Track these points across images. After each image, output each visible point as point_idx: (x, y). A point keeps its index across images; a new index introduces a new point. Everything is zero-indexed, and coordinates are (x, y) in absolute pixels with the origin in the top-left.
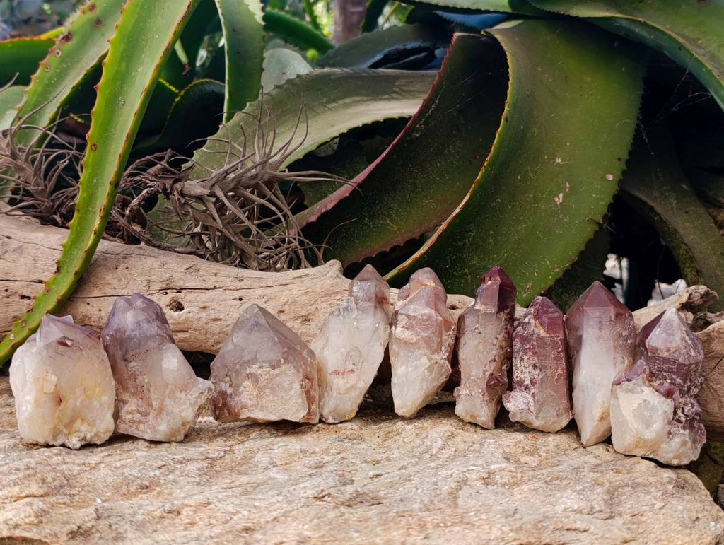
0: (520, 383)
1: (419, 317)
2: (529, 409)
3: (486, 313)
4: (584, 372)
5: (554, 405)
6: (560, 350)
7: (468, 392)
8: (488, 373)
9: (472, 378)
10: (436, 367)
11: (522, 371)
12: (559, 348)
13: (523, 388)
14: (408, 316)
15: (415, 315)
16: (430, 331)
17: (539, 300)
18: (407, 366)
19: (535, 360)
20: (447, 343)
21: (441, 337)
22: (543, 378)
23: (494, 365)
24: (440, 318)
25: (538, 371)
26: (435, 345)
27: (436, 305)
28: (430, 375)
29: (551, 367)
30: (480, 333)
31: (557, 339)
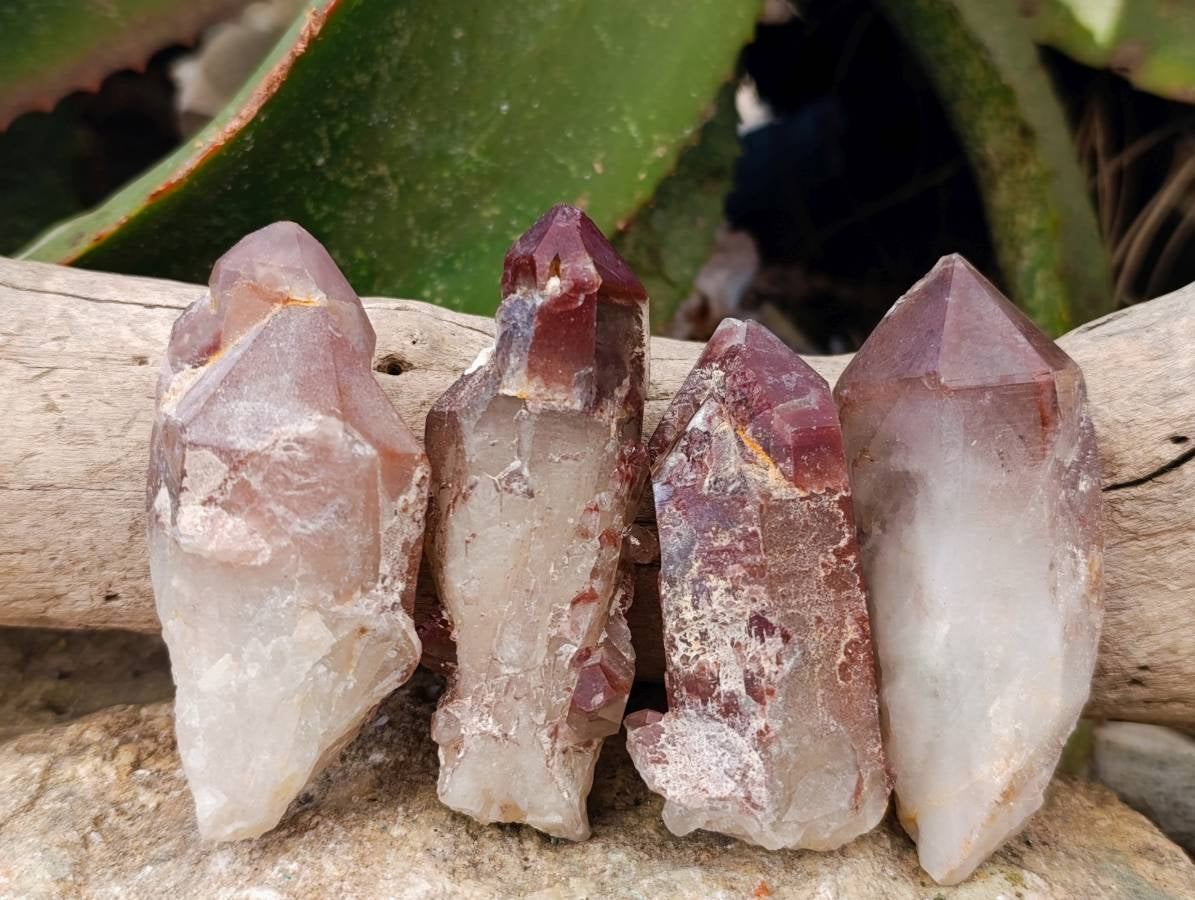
0: (702, 687)
1: (278, 454)
2: (748, 798)
3: (549, 414)
4: (942, 629)
5: (837, 765)
6: (843, 543)
7: (491, 726)
8: (570, 650)
9: (505, 670)
10: (359, 647)
11: (704, 635)
12: (841, 535)
13: (712, 707)
14: (226, 453)
15: (259, 446)
16: (329, 513)
17: (738, 340)
18: (237, 656)
19: (757, 598)
20: (399, 543)
21: (376, 522)
22: (797, 669)
23: (588, 614)
24: (367, 451)
25: (774, 644)
26: (353, 561)
27: (342, 392)
28: (335, 683)
29: (819, 620)
30: (531, 494)
31: (831, 503)
